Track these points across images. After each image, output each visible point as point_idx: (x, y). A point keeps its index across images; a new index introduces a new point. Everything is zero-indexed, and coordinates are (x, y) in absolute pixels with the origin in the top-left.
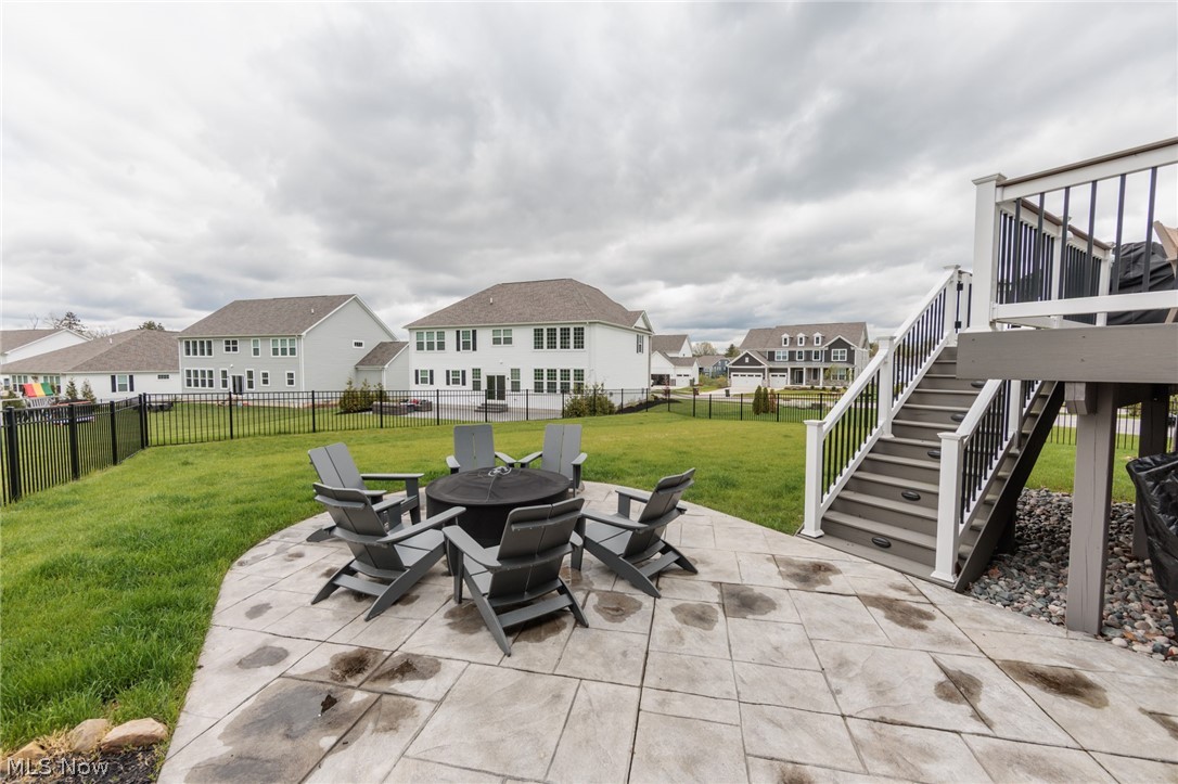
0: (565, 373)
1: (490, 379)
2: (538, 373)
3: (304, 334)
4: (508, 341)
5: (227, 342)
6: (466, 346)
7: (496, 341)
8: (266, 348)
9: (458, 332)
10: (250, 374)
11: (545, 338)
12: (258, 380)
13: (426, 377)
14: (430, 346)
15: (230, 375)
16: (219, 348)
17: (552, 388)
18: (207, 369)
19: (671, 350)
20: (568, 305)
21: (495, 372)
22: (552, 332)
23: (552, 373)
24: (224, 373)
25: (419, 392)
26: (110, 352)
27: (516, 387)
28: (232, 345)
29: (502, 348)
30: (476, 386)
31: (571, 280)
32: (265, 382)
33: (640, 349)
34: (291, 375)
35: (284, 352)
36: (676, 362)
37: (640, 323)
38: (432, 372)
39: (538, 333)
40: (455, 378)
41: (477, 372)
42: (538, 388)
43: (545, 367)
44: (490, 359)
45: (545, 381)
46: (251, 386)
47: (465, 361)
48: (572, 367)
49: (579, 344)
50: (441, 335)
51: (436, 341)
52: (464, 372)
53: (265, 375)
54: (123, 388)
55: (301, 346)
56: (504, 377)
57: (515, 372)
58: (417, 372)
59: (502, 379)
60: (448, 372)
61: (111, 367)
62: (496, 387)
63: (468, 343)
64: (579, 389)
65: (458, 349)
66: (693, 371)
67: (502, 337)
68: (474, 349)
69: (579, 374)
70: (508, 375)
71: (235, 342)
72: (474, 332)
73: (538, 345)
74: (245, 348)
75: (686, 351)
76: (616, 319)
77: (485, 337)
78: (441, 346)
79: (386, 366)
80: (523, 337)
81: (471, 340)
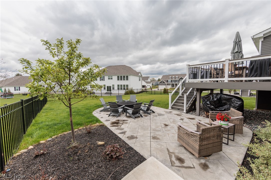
0: (124, 86)
1: (108, 87)
2: (118, 86)
4: (112, 79)
6: (102, 80)
11: (120, 78)
17: (121, 89)
19: (146, 80)
20: (125, 71)
21: (109, 85)
27: (113, 89)
29: (110, 80)
30: (105, 88)
31: (125, 65)
33: (140, 80)
36: (147, 82)
37: (140, 75)
39: (118, 77)
41: (105, 85)
42: (118, 89)
43: (120, 84)
44: (107, 82)
45: (120, 87)
47: (102, 83)
48: (126, 84)
49: (127, 79)
52: (102, 85)
54: (17, 90)
56: (111, 86)
57: (113, 85)
61: (14, 85)
62: (109, 89)
64: (127, 89)
65: (100, 80)
66: (151, 85)
67: (110, 78)
68: (104, 80)
69: (127, 86)
70: (112, 86)
72: (104, 77)
73: (118, 79)
75: (149, 80)
76: (135, 74)
77: (106, 78)
80: (115, 78)
81: (103, 78)
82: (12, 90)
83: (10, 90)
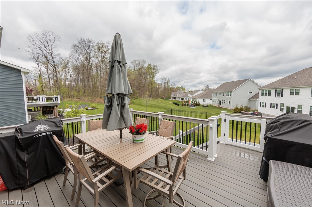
1: (288, 108)
2: (311, 108)
3: (233, 91)
4: (297, 93)
5: (219, 93)
6: (279, 95)
7: (292, 94)
8: (225, 94)
9: (276, 90)
10: (222, 100)
12: (223, 102)
13: (264, 105)
14: (266, 95)
15: (219, 100)
16: (218, 94)
21: (291, 105)
24: (218, 100)
25: (261, 110)
26: (204, 95)
27: (300, 112)
28: (220, 94)
29: (295, 96)
30: (282, 110)
32: (225, 102)
34: (229, 101)
35: (229, 96)
38: (265, 103)
40: (274, 106)
41: (282, 105)
44: (289, 100)
46: (222, 103)
47: (278, 100)
50: (270, 91)
51: (268, 93)
52: (277, 104)
53: (225, 101)
54: (205, 102)
55: (232, 94)
57: (300, 106)
58: (261, 103)
59: (293, 108)
60: (271, 104)
61: (203, 98)
62: (290, 111)
63: (280, 94)
65: (276, 96)
67: (295, 92)
68: (282, 96)
70: (296, 107)
71: (220, 93)
72: (282, 90)
74: (222, 94)
77: (287, 92)
78: (269, 95)
79: (258, 100)
80: (306, 92)
81: (281, 93)
82: (201, 102)
83: (200, 101)
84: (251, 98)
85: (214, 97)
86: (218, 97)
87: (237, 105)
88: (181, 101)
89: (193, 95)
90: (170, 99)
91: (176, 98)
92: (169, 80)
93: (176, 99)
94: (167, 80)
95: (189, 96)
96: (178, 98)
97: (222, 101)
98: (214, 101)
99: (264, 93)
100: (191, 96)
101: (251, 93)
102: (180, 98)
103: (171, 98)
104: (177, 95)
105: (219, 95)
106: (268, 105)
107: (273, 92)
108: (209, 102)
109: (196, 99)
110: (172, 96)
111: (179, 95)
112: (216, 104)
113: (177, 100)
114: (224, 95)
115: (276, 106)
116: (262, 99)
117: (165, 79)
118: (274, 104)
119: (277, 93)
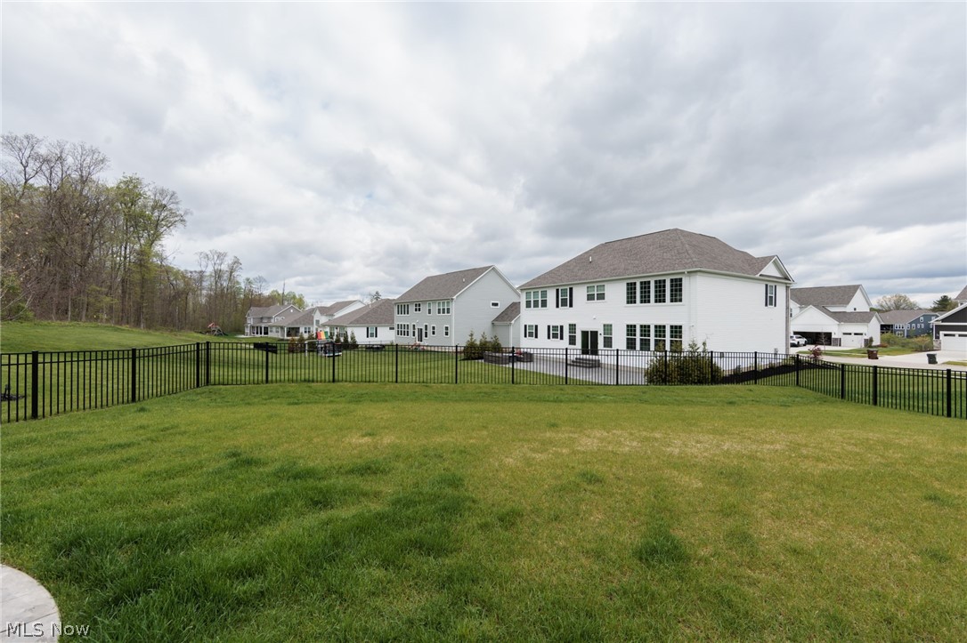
0: (660, 330)
1: (585, 334)
2: (631, 329)
3: (454, 297)
4: (601, 297)
5: (416, 305)
6: (564, 304)
7: (590, 297)
8: (434, 308)
9: (557, 290)
10: (426, 326)
11: (638, 293)
12: (430, 331)
13: (532, 332)
14: (536, 305)
15: (416, 328)
16: (412, 308)
17: (645, 345)
18: (406, 324)
19: (834, 304)
20: (668, 256)
21: (590, 328)
22: (645, 286)
23: (645, 329)
24: (414, 326)
25: (527, 344)
26: (368, 313)
27: (608, 342)
28: (418, 307)
29: (596, 303)
30: (572, 341)
31: (676, 230)
32: (434, 333)
33: (770, 301)
34: (447, 328)
35: (444, 312)
36: (841, 317)
37: (770, 270)
38: (536, 326)
39: (631, 288)
40: (555, 332)
41: (573, 327)
42: (631, 345)
43: (638, 322)
44: (585, 315)
45: (638, 337)
46: (426, 336)
47: (562, 317)
48: (668, 322)
49: (677, 295)
50: (544, 294)
51: (540, 299)
52: (562, 327)
53: (434, 328)
54: (372, 336)
55: (453, 307)
56: (597, 332)
57: (608, 328)
58: (525, 326)
59: (595, 334)
60: (549, 327)
61: (368, 323)
62: (590, 342)
63: (566, 300)
64: (676, 346)
65: (557, 306)
66: (872, 330)
67: (596, 293)
68: (571, 306)
69: (677, 330)
70: (601, 331)
71: (419, 305)
72: (571, 289)
73: (631, 299)
74: (424, 308)
75: (858, 304)
77: (580, 294)
78: (544, 304)
79: (513, 322)
80: (617, 292)
81: (568, 297)
82: (360, 336)
83: (356, 335)
84: (497, 319)
85: (400, 319)
86: (414, 319)
87: (472, 335)
88: (286, 337)
89: (333, 315)
90: (244, 333)
91: (266, 328)
92: (237, 262)
93: (266, 333)
94: (229, 261)
95: (318, 322)
96: (277, 327)
97: (426, 329)
98: (403, 330)
99: (532, 300)
100: (323, 320)
101: (496, 305)
102: (282, 328)
103: (247, 331)
104: (270, 318)
105: (416, 310)
106: (543, 332)
107: (551, 296)
108: (386, 336)
109: (343, 327)
110: (250, 322)
111: (280, 318)
112: (409, 340)
113: (270, 335)
114: (430, 310)
115: (559, 332)
116: (528, 316)
117: (221, 256)
118: (555, 328)
119: (560, 298)
